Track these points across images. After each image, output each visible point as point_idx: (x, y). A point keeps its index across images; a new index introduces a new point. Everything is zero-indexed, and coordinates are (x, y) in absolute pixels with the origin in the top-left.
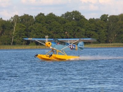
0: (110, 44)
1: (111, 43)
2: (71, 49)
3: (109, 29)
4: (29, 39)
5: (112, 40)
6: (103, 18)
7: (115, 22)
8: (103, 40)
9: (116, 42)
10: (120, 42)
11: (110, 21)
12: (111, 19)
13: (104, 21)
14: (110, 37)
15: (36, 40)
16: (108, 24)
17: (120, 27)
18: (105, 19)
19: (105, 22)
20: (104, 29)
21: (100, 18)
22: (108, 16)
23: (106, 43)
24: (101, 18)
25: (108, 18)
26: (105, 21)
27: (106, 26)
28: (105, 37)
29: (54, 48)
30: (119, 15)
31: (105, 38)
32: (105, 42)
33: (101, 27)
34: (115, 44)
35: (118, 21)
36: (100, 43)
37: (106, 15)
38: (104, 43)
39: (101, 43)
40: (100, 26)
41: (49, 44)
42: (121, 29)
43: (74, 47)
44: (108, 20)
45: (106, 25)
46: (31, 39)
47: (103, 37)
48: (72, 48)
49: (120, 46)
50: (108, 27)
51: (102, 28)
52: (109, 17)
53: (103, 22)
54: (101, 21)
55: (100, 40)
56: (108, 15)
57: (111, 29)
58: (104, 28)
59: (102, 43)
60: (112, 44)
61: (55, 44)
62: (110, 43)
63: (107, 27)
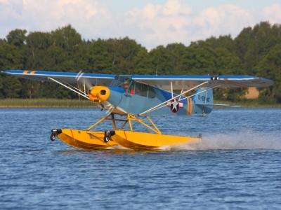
0: (30, 101)
1: (33, 97)
2: (174, 111)
3: (29, 64)
4: (25, 73)
5: (35, 92)
6: (13, 37)
7: (42, 48)
8: (13, 89)
9: (44, 96)
10: (55, 95)
11: (30, 47)
12: (33, 42)
13: (16, 44)
14: (30, 84)
15: (52, 76)
16: (25, 54)
17: (55, 61)
18: (18, 41)
19: (17, 48)
20: (15, 64)
21: (6, 39)
22: (26, 35)
23: (20, 97)
24: (8, 39)
25: (25, 37)
26: (19, 44)
27: (21, 58)
28: (18, 84)
29: (118, 108)
30: (52, 32)
31: (19, 87)
32: (18, 96)
33: (9, 59)
34: (41, 100)
35: (49, 46)
36: (5, 98)
37: (21, 31)
38: (16, 97)
39: (8, 97)
40: (5, 57)
41: (103, 92)
42: (57, 66)
43: (181, 105)
44: (25, 43)
45: (20, 56)
46: (32, 73)
47: (13, 84)
48: (175, 107)
49: (53, 104)
50: (25, 59)
51: (11, 61)
52: (29, 36)
53: (14, 47)
54: (8, 45)
55: (6, 90)
56: (25, 31)
57: (31, 65)
58: (15, 61)
59: (11, 98)
60: (35, 101)
61: (121, 92)
62: (29, 97)
63: (23, 60)
